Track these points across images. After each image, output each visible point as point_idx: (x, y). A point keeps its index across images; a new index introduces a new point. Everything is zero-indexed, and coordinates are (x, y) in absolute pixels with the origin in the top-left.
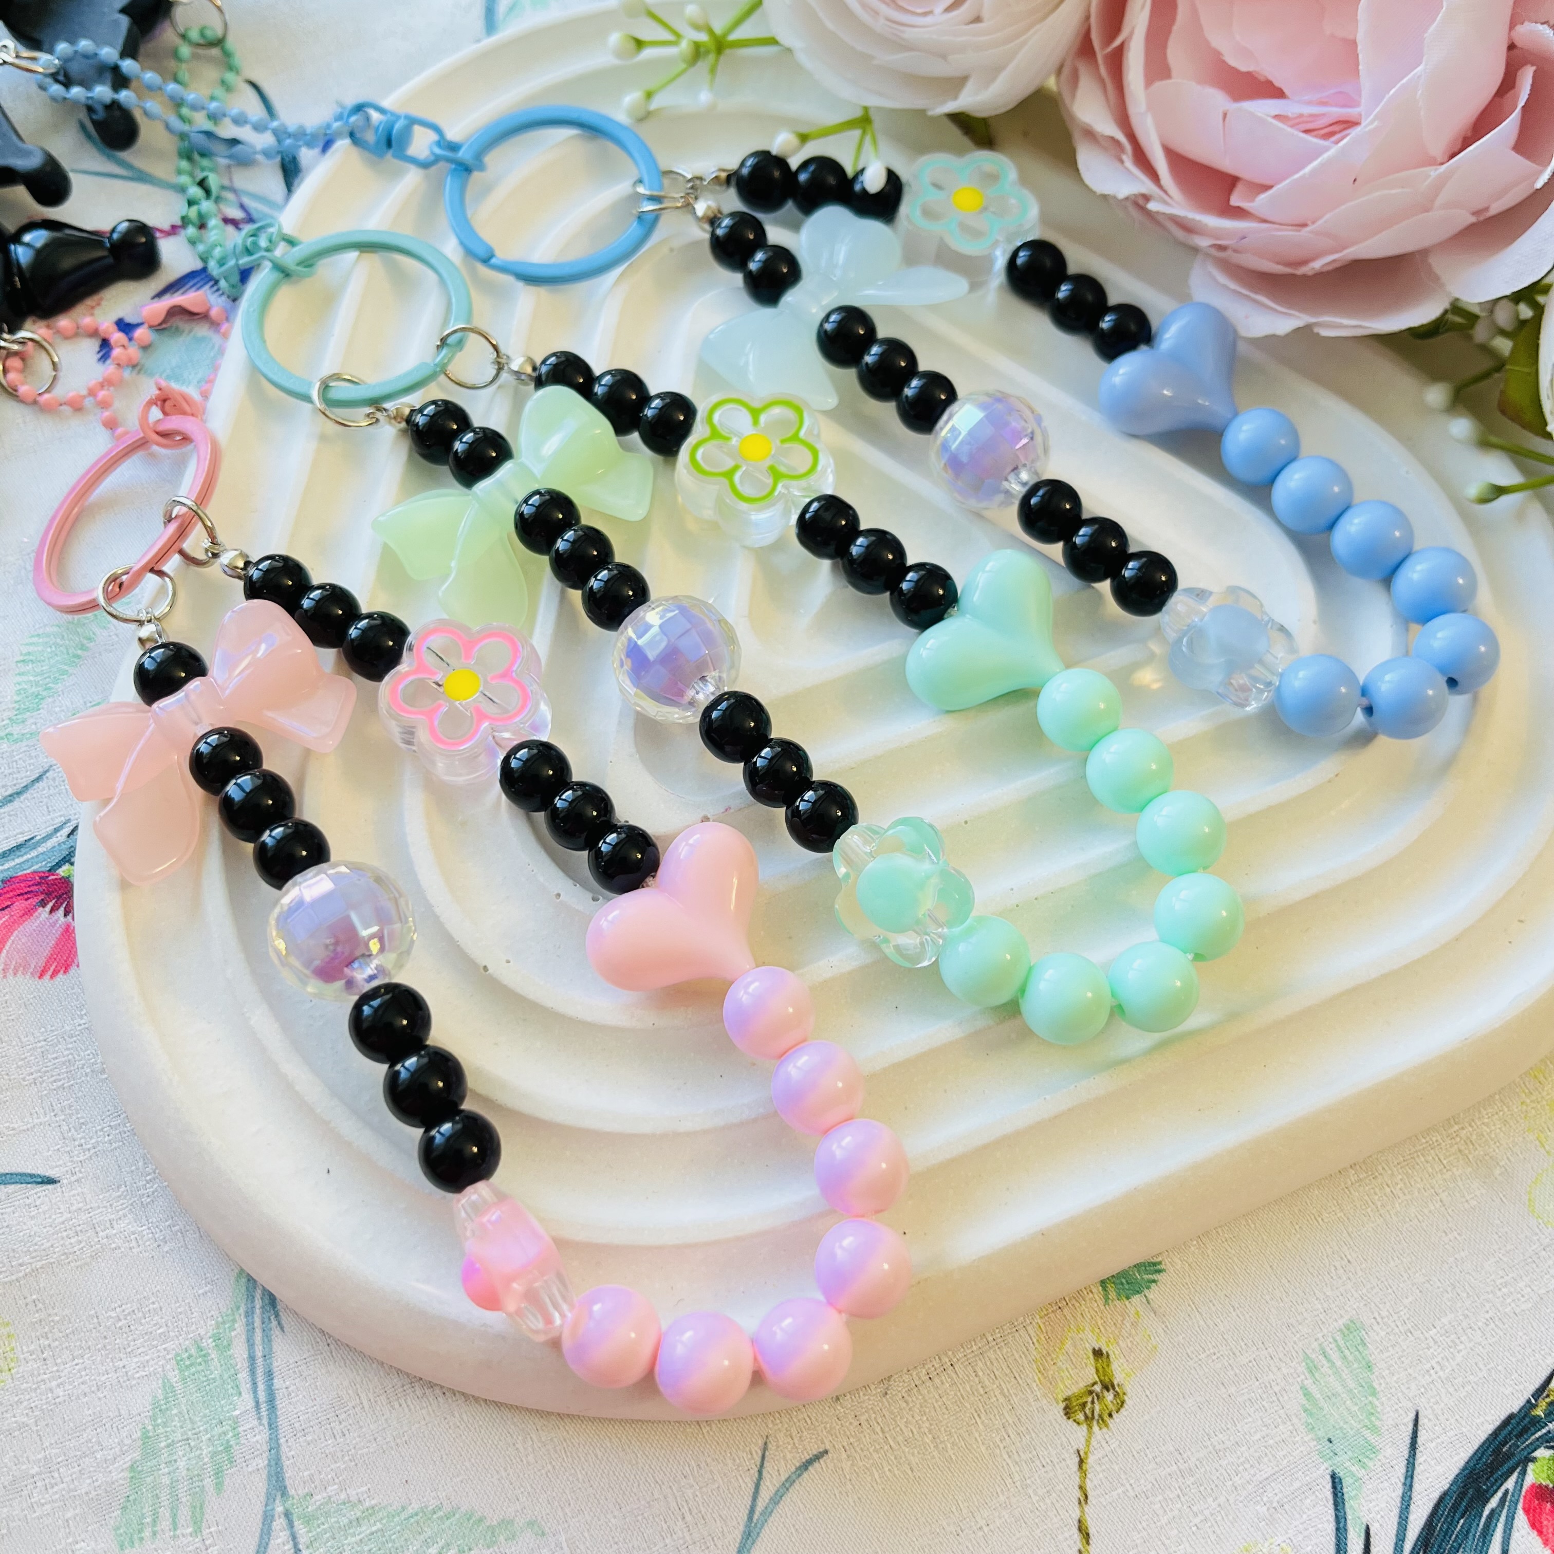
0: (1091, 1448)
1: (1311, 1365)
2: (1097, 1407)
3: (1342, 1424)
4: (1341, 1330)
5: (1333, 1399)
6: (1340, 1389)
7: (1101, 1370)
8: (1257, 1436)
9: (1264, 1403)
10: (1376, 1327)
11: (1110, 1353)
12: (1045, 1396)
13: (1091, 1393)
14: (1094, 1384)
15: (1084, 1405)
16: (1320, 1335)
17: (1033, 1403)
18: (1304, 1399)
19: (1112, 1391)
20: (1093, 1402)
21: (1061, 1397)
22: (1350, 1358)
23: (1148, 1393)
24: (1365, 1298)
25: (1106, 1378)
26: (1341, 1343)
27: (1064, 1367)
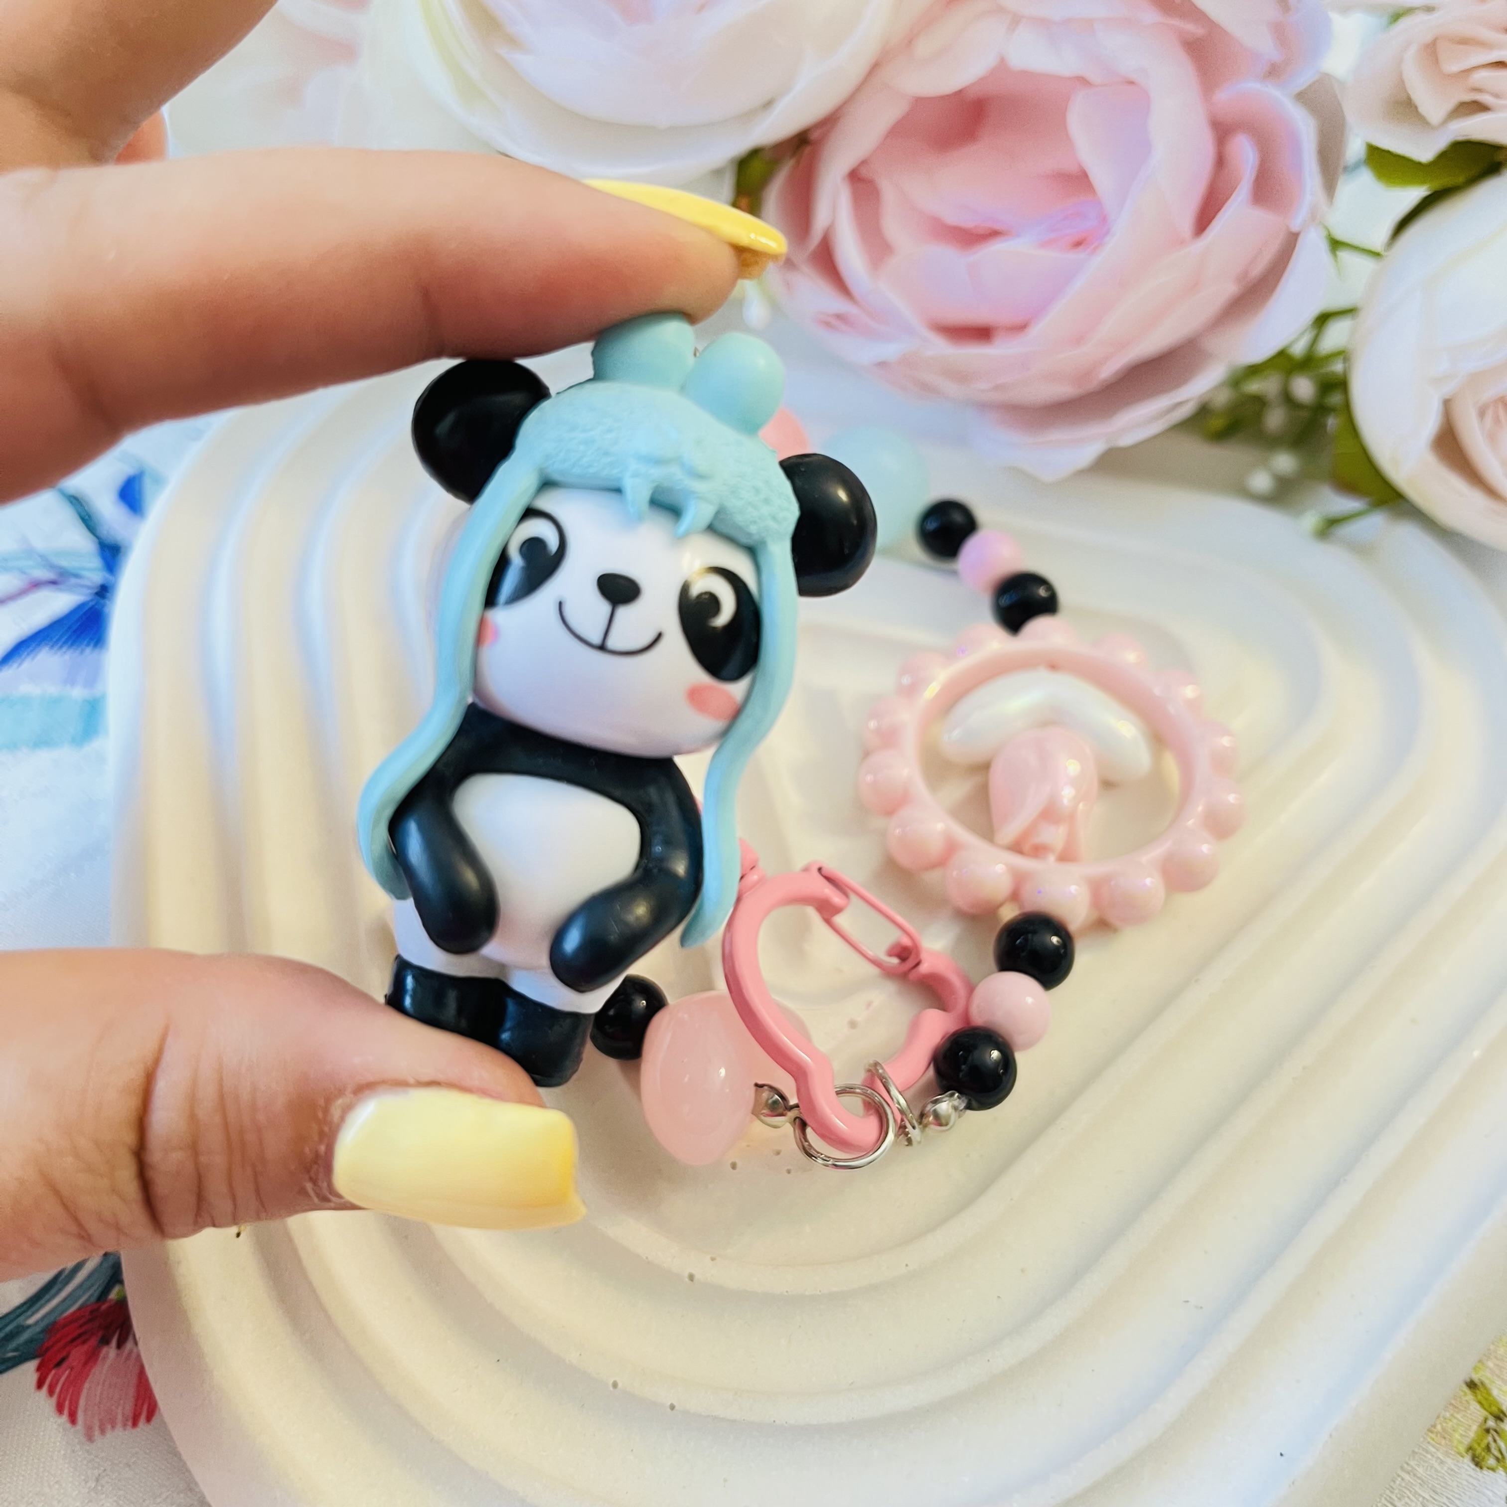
2: (1502, 1445)
7: (1484, 1402)
11: (1483, 1379)
12: (1447, 1454)
14: (1486, 1420)
15: (1488, 1448)
17: (1439, 1468)
20: (1495, 1441)
21: (1462, 1449)
27: (1448, 1415)
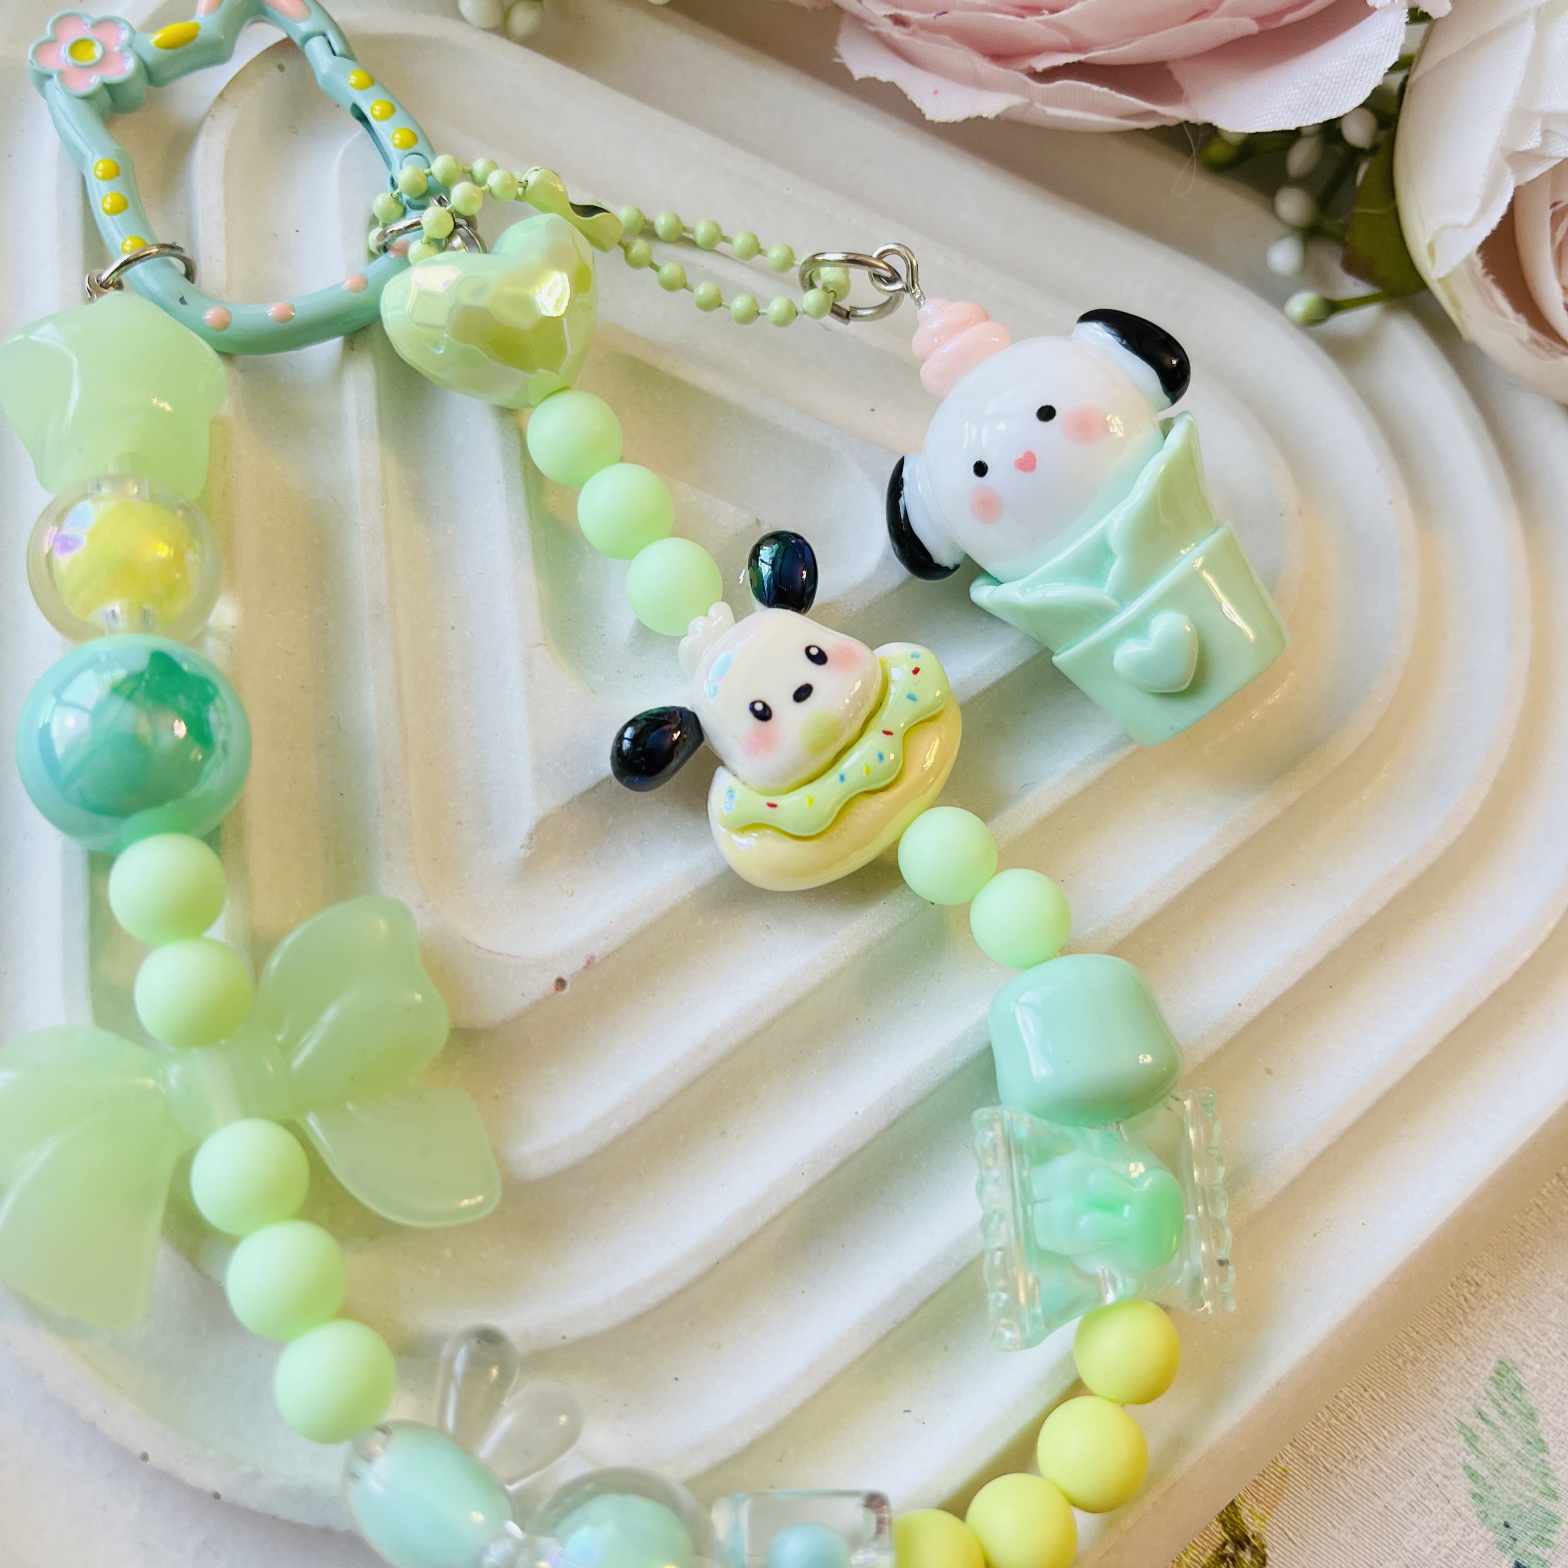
1: (1469, 1434)
3: (1516, 1499)
4: (1492, 1378)
5: (1503, 1472)
6: (1506, 1456)
7: (1230, 1528)
8: (1428, 1550)
9: (1426, 1503)
10: (1529, 1362)
13: (1223, 1558)
16: (1470, 1393)
18: (1469, 1481)
19: (1248, 1546)
22: (1511, 1411)
23: (1290, 1534)
24: (1508, 1327)
25: (1237, 1532)
26: (1496, 1394)
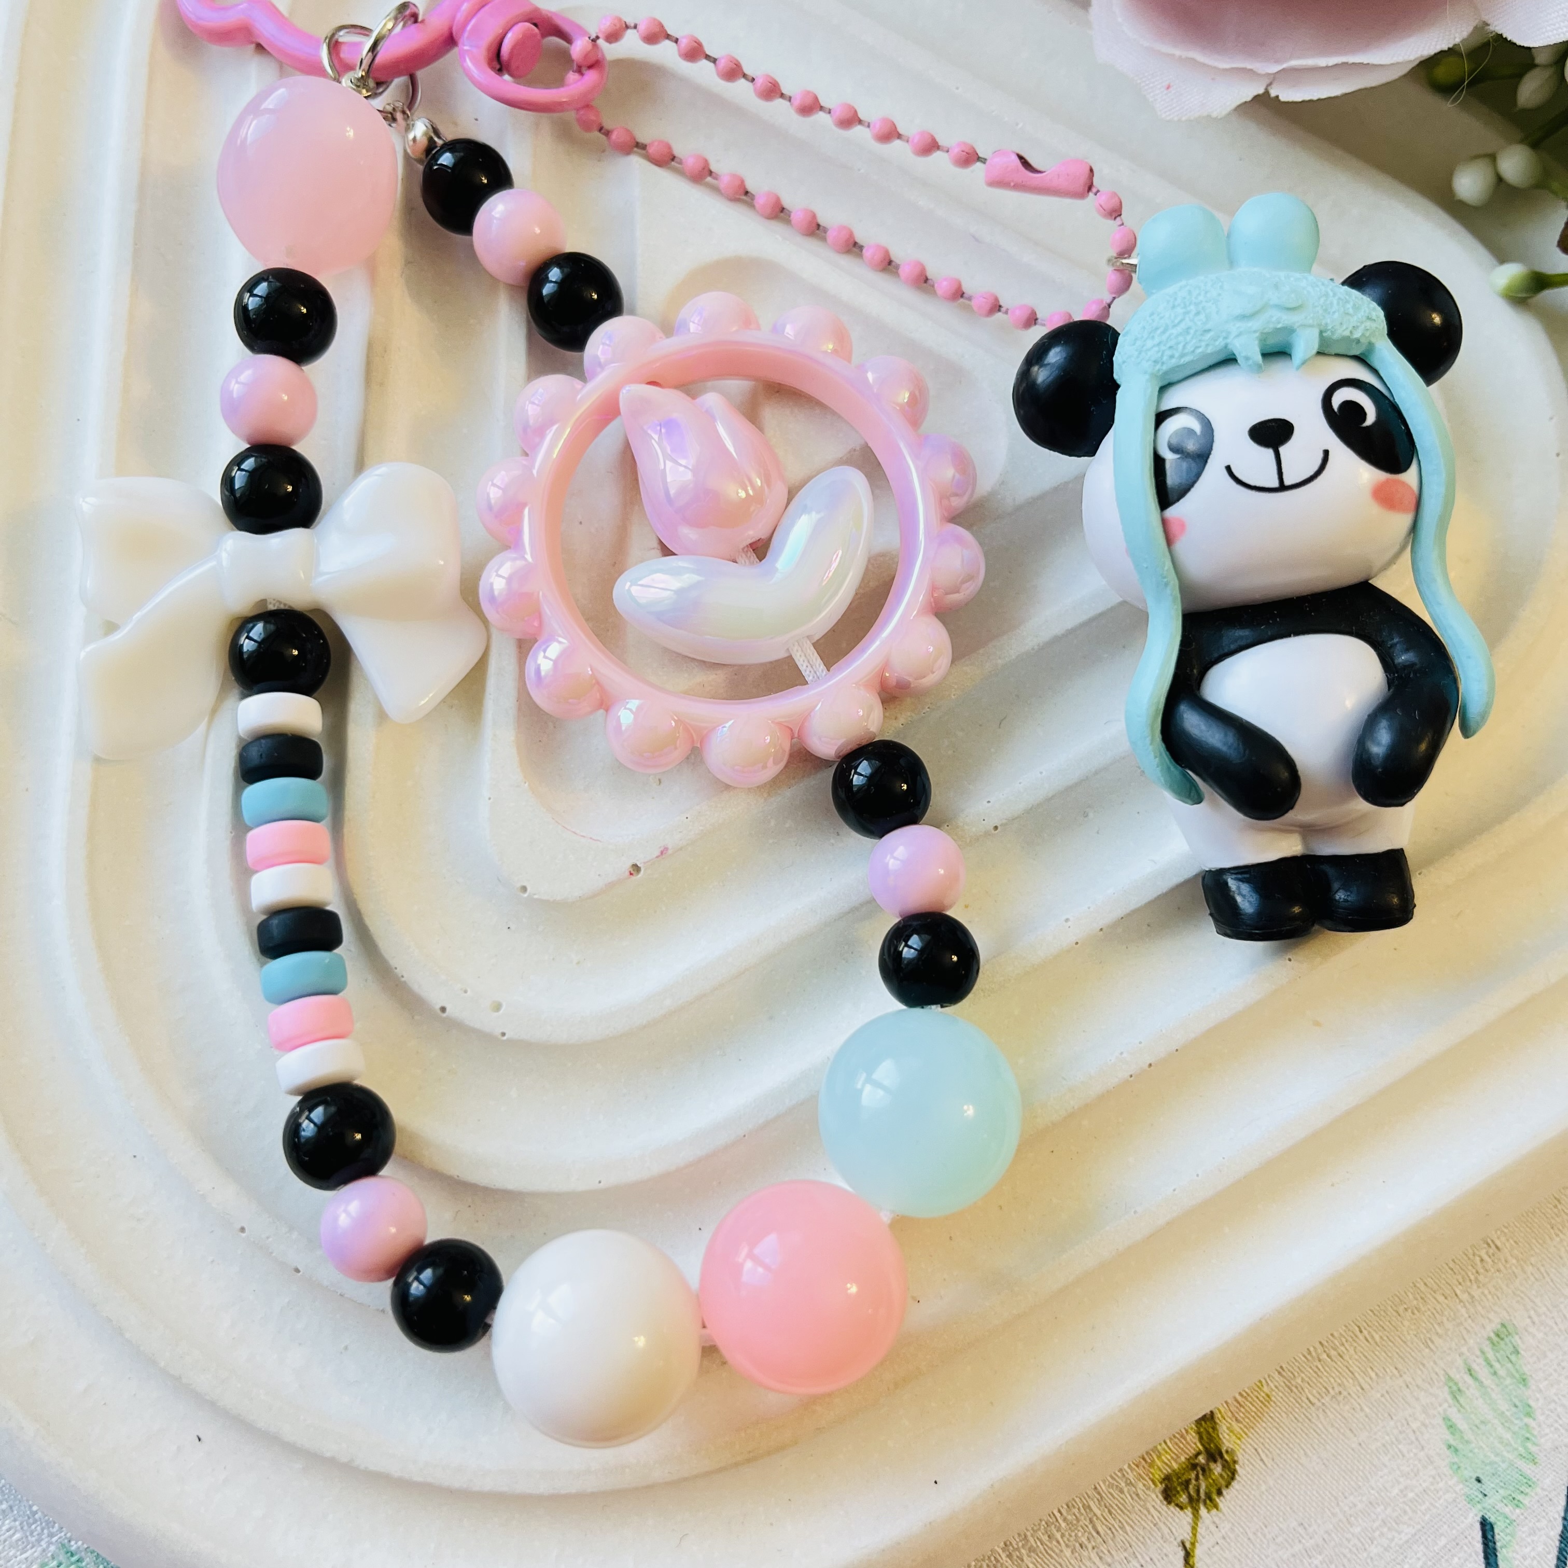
0: (1199, 1537)
1: (1455, 1387)
2: (1203, 1484)
3: (1493, 1457)
4: (1489, 1339)
5: (1483, 1429)
6: (1488, 1414)
7: (1206, 1438)
10: (1532, 1329)
12: (1139, 1478)
13: (1194, 1466)
14: (1198, 1454)
15: (1188, 1482)
16: (1464, 1349)
17: (1125, 1490)
18: (1447, 1432)
19: (1219, 1460)
20: (1197, 1479)
21: (1158, 1476)
22: (1502, 1372)
23: (1263, 1456)
24: (1518, 1292)
25: (1212, 1445)
26: (1490, 1355)
